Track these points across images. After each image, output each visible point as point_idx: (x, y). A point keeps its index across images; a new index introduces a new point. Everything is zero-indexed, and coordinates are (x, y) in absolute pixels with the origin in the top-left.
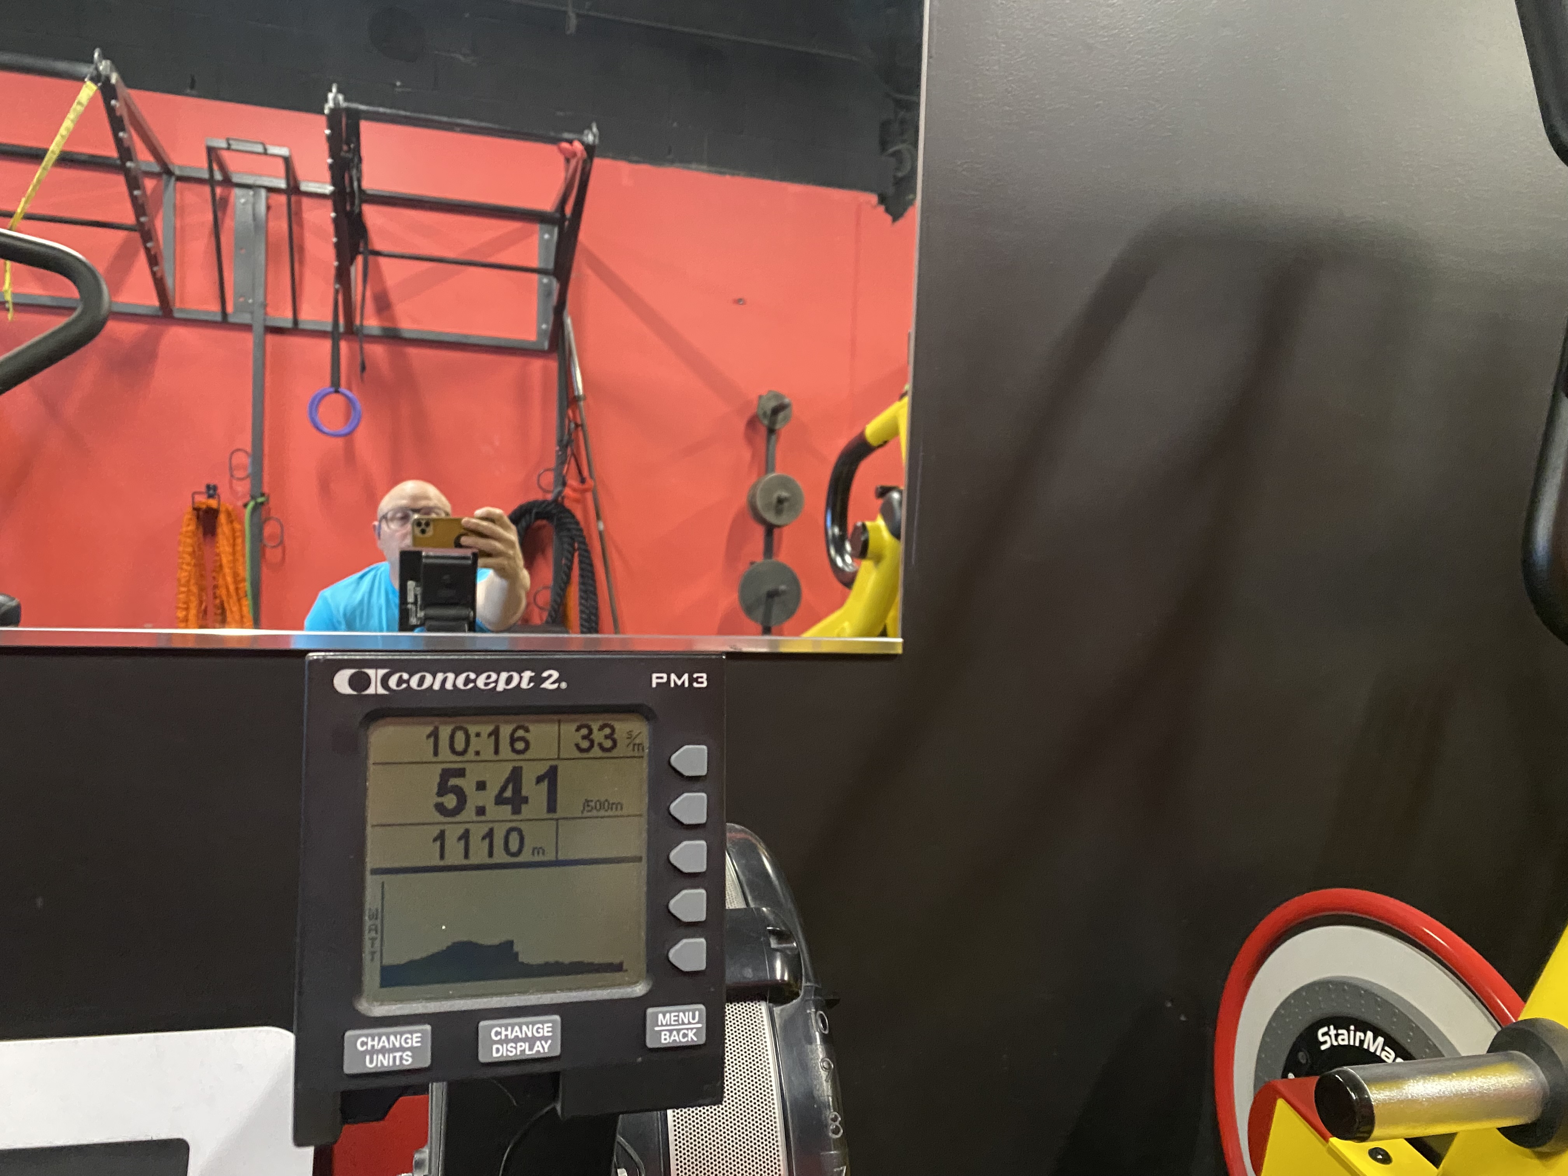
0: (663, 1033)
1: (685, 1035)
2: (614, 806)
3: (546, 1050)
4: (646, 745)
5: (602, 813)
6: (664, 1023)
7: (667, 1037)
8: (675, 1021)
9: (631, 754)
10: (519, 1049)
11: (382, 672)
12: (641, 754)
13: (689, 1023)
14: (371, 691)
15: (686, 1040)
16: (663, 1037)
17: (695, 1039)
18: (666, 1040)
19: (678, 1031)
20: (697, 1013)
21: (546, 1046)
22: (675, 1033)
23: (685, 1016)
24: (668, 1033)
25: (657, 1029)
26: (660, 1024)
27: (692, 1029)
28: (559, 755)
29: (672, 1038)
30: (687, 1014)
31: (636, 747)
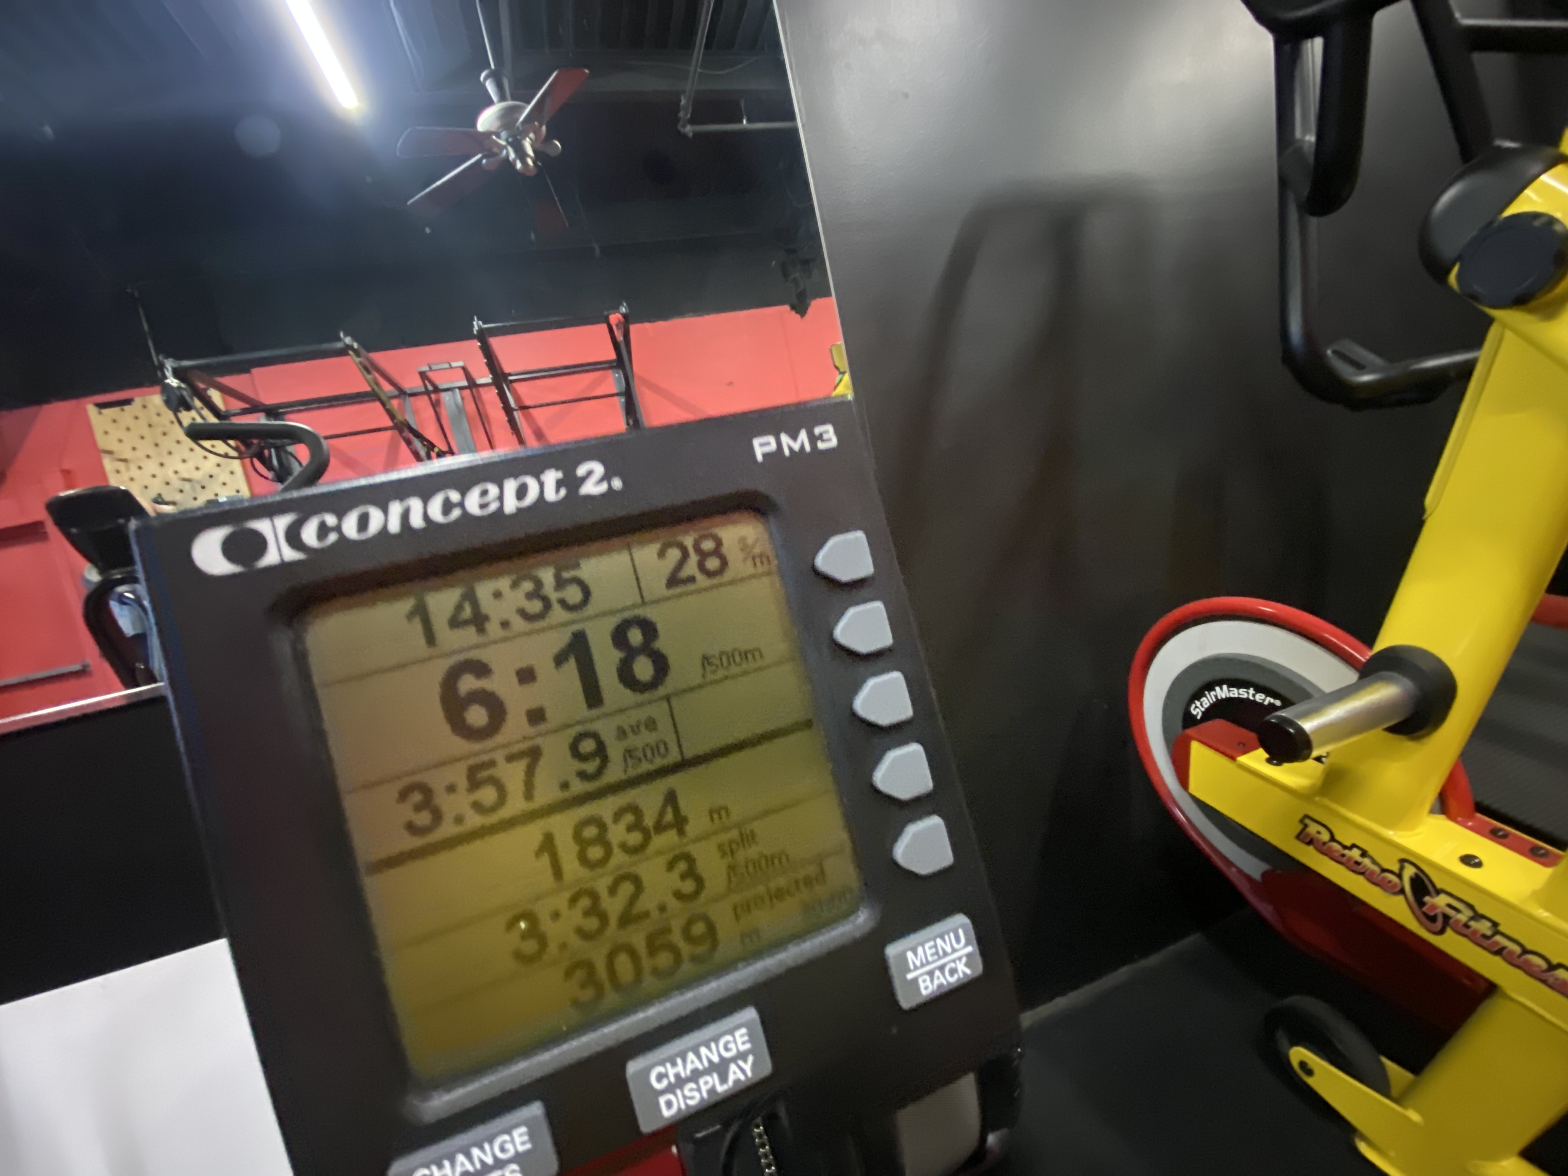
0: (920, 980)
1: (953, 972)
2: (750, 656)
3: (749, 1074)
4: (771, 553)
5: (734, 670)
6: (918, 963)
7: (928, 983)
8: (932, 955)
9: (751, 571)
10: (704, 1089)
11: (283, 522)
12: (767, 569)
13: (954, 950)
14: (271, 558)
15: (956, 976)
16: (922, 986)
17: (968, 971)
18: (927, 988)
19: (942, 968)
20: (961, 932)
21: (748, 1067)
22: (937, 973)
23: (944, 941)
24: (927, 978)
25: (910, 976)
26: (912, 967)
27: (960, 959)
28: (642, 597)
29: (936, 982)
30: (946, 937)
31: (758, 560)
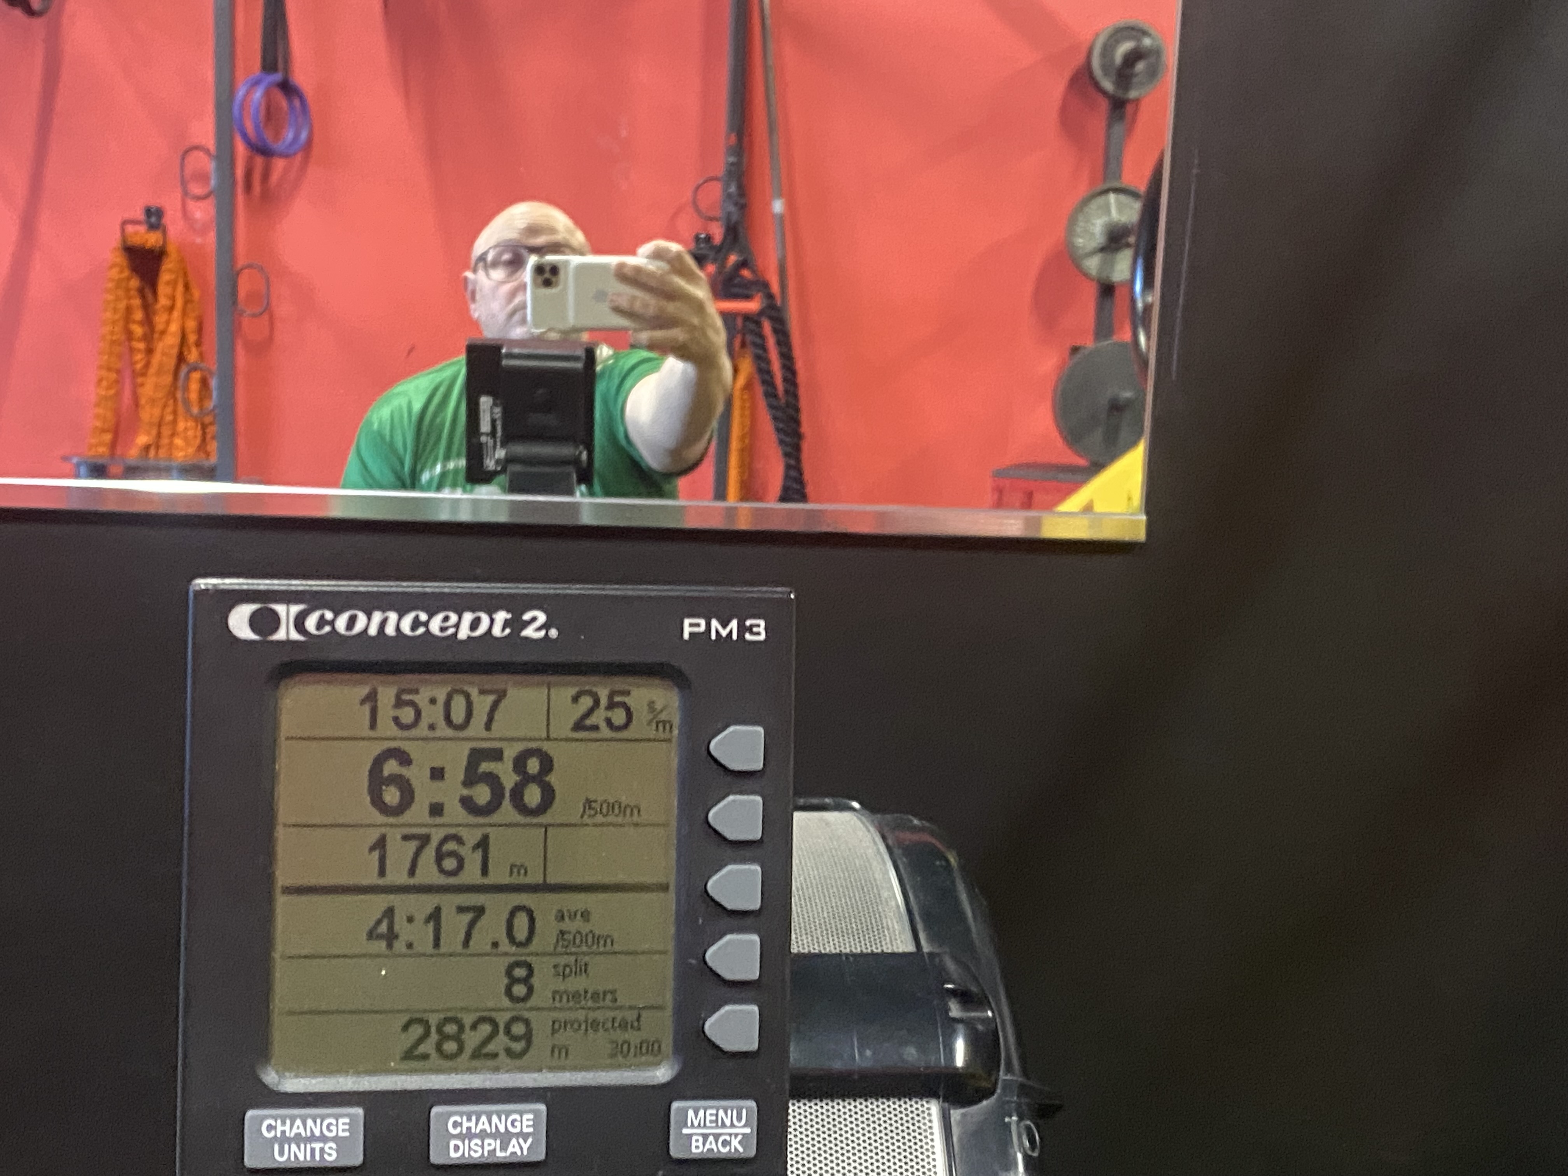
0: (694, 1138)
1: (725, 1143)
2: (628, 811)
3: (525, 1153)
4: (676, 721)
5: (611, 819)
6: (696, 1124)
7: (700, 1144)
8: (711, 1122)
9: (652, 734)
11: (295, 609)
12: (667, 735)
13: (732, 1125)
14: (280, 635)
16: (694, 1144)
17: (741, 1150)
18: (697, 1148)
19: (717, 1137)
20: (744, 1112)
21: (525, 1147)
22: (711, 1138)
23: (726, 1114)
24: (701, 1139)
25: (685, 1131)
26: (689, 1124)
27: (736, 1135)
28: (548, 733)
29: (707, 1146)
30: (729, 1112)
31: (661, 726)
